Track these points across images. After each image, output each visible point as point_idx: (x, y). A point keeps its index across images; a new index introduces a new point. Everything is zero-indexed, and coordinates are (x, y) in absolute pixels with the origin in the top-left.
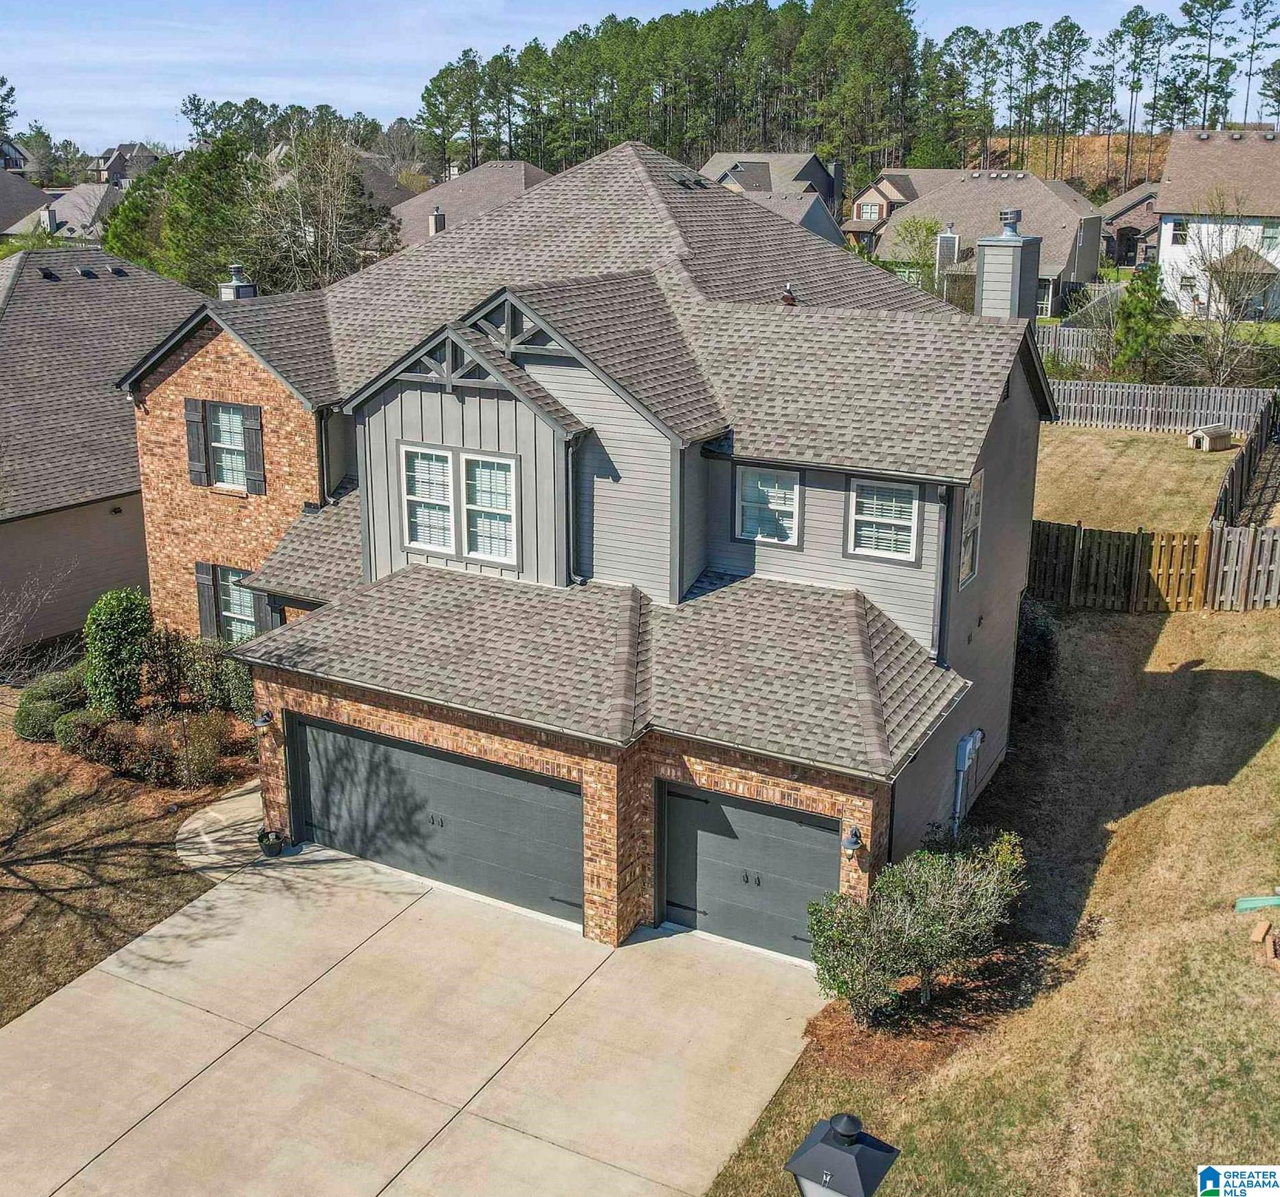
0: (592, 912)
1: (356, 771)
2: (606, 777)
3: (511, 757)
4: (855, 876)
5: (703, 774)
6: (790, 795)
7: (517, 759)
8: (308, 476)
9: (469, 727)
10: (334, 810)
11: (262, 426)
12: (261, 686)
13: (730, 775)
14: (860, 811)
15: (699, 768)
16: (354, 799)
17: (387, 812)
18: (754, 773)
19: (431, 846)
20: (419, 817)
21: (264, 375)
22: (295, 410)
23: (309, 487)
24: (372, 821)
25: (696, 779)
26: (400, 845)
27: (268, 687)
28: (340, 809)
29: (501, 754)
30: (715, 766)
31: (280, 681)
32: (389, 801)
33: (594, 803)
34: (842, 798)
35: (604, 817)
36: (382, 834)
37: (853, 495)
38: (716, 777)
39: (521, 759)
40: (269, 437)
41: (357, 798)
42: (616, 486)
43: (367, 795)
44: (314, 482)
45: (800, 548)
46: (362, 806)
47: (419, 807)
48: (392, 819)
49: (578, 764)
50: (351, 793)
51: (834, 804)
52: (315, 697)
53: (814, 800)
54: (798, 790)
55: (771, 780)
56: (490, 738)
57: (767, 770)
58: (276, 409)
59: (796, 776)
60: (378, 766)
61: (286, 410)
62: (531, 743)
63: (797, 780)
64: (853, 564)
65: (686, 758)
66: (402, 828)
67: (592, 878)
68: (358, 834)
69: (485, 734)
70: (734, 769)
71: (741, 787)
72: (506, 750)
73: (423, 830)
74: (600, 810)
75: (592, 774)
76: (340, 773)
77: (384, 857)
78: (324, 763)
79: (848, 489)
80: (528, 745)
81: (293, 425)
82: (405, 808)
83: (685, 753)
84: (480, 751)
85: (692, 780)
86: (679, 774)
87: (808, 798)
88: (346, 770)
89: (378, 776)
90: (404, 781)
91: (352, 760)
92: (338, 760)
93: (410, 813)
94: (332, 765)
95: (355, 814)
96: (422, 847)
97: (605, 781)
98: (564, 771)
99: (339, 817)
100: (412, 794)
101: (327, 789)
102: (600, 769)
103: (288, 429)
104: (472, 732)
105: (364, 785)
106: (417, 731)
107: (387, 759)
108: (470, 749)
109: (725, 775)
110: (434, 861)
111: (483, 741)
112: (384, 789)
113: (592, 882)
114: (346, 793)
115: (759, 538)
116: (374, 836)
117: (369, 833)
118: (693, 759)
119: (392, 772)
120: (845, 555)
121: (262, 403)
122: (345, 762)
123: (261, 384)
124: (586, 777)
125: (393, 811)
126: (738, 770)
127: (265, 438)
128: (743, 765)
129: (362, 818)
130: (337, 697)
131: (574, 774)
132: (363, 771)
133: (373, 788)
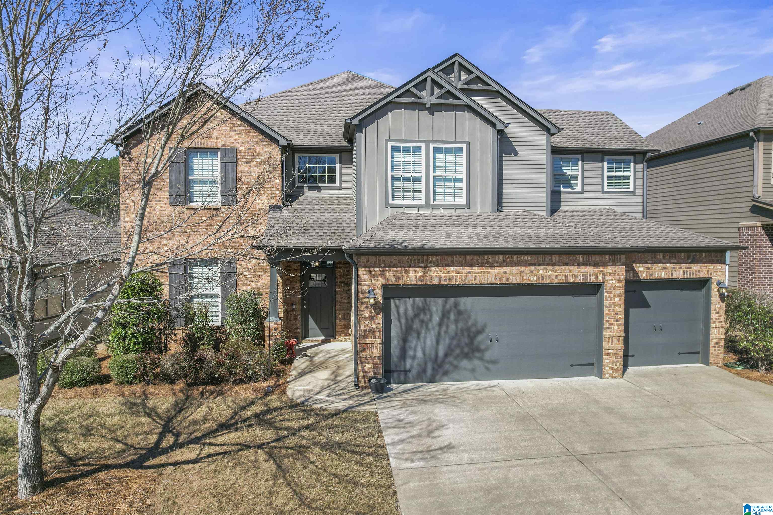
0: (607, 361)
1: (430, 320)
2: (618, 275)
3: (559, 277)
4: (719, 306)
5: (644, 272)
6: (687, 272)
7: (564, 278)
8: (273, 189)
9: (531, 265)
10: (411, 353)
11: (237, 160)
12: (365, 272)
13: (657, 269)
14: (720, 271)
15: (641, 269)
16: (428, 342)
17: (455, 342)
18: (669, 265)
19: (488, 355)
20: (480, 338)
21: (240, 128)
22: (265, 149)
23: (273, 195)
24: (441, 353)
25: (640, 275)
26: (465, 363)
27: (370, 273)
28: (415, 350)
29: (553, 277)
30: (649, 265)
31: (383, 265)
32: (456, 334)
33: (611, 293)
34: (711, 267)
35: (617, 299)
36: (451, 359)
37: (605, 163)
38: (650, 271)
39: (567, 277)
40: (242, 167)
41: (430, 340)
42: (515, 158)
43: (439, 333)
44: (278, 192)
45: (582, 192)
46: (434, 343)
47: (479, 332)
48: (458, 346)
49: (602, 271)
50: (425, 337)
51: (708, 271)
52: (411, 271)
53: (699, 271)
54: (691, 268)
55: (677, 266)
56: (546, 269)
57: (676, 261)
58: (250, 149)
59: (690, 261)
60: (449, 312)
61: (258, 149)
62: (573, 265)
63: (690, 263)
64: (606, 196)
65: (634, 265)
66: (466, 350)
67: (609, 339)
68: (429, 366)
69: (542, 267)
70: (659, 265)
71: (663, 273)
72: (556, 274)
73: (482, 347)
74: (614, 296)
75: (610, 275)
76: (416, 325)
77: (451, 376)
78: (403, 321)
79: (603, 161)
80: (570, 267)
81: (263, 158)
82: (469, 336)
83: (634, 262)
84: (539, 279)
85: (638, 277)
86: (631, 275)
87: (696, 271)
88: (422, 321)
89: (448, 318)
90: (469, 317)
91: (428, 313)
92: (416, 315)
93: (472, 338)
94: (410, 322)
95: (427, 352)
96: (481, 359)
97: (618, 277)
98: (594, 277)
99: (414, 358)
100: (474, 325)
101: (405, 340)
102: (615, 271)
103: (258, 160)
104: (533, 268)
105: (437, 329)
106: (494, 275)
107: (456, 305)
108: (532, 279)
109: (655, 269)
110: (490, 366)
111: (541, 272)
112: (453, 327)
113: (608, 342)
114: (422, 339)
115: (562, 189)
116: (443, 361)
117: (439, 360)
118: (638, 265)
119: (460, 313)
120: (604, 192)
121: (237, 146)
122: (422, 316)
123: (238, 134)
124: (607, 278)
125: (459, 340)
126: (661, 265)
127: (239, 168)
128: (664, 261)
129: (433, 353)
130: (431, 266)
131: (600, 278)
132: (436, 319)
133: (444, 328)
